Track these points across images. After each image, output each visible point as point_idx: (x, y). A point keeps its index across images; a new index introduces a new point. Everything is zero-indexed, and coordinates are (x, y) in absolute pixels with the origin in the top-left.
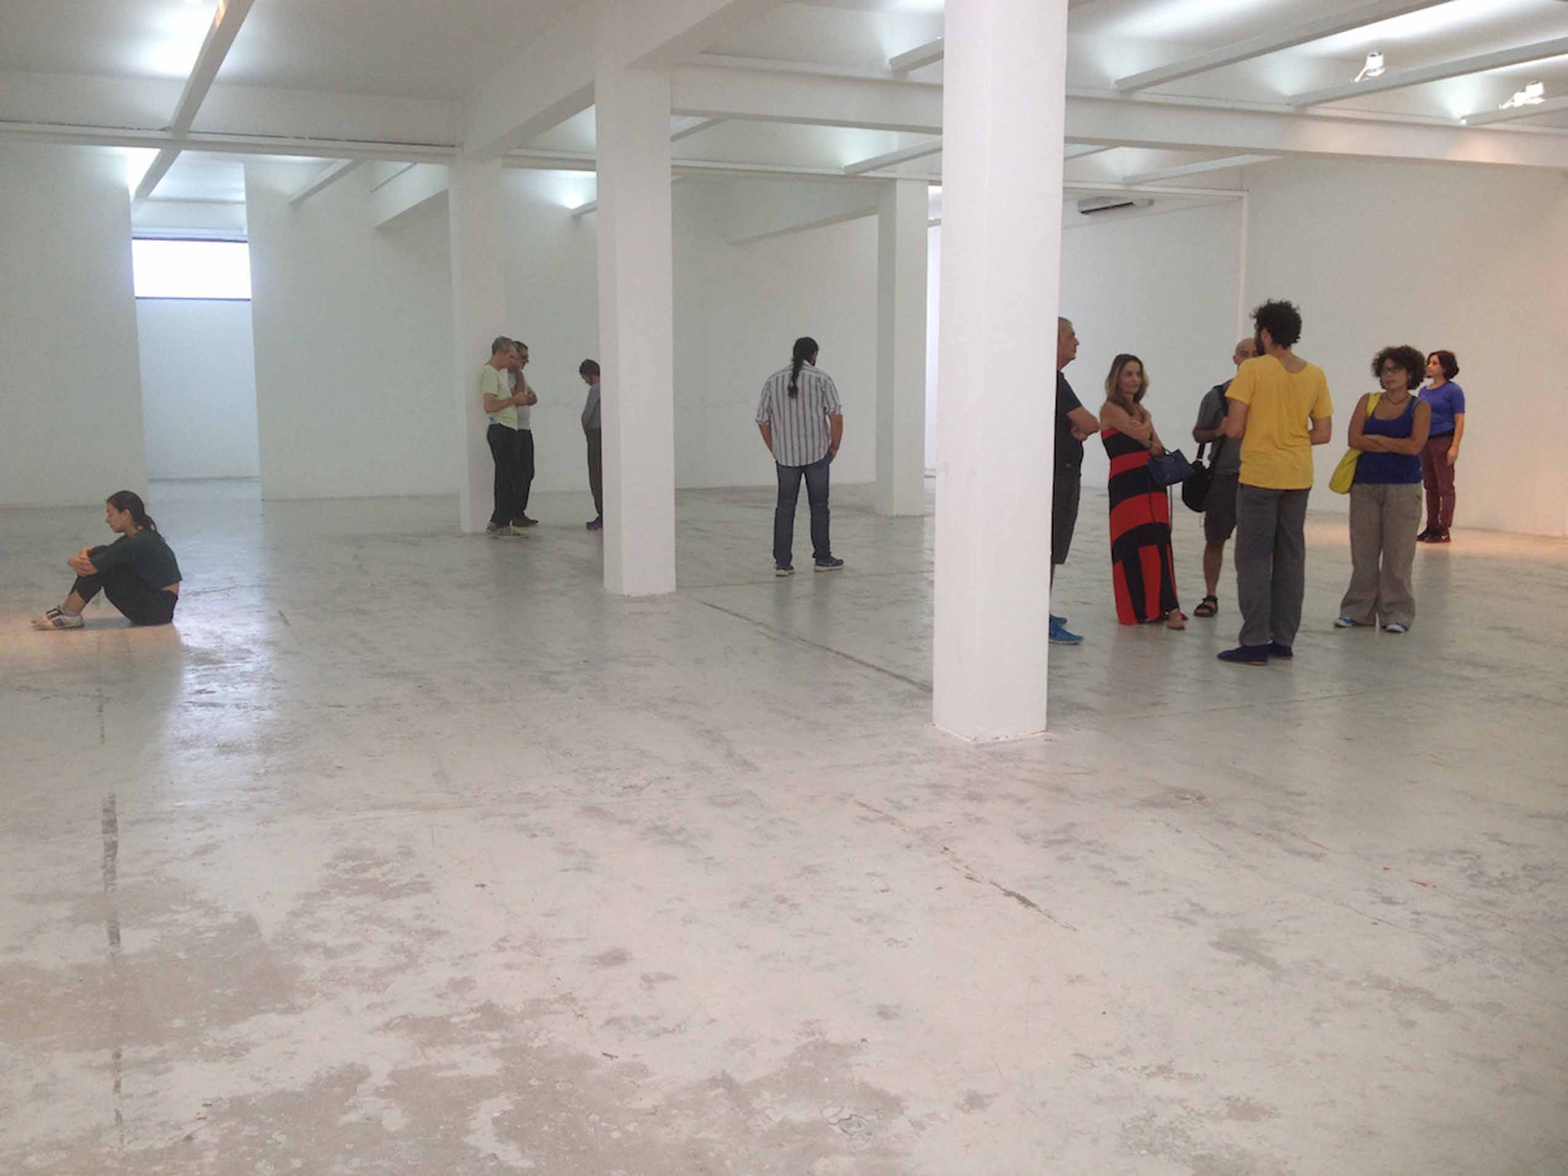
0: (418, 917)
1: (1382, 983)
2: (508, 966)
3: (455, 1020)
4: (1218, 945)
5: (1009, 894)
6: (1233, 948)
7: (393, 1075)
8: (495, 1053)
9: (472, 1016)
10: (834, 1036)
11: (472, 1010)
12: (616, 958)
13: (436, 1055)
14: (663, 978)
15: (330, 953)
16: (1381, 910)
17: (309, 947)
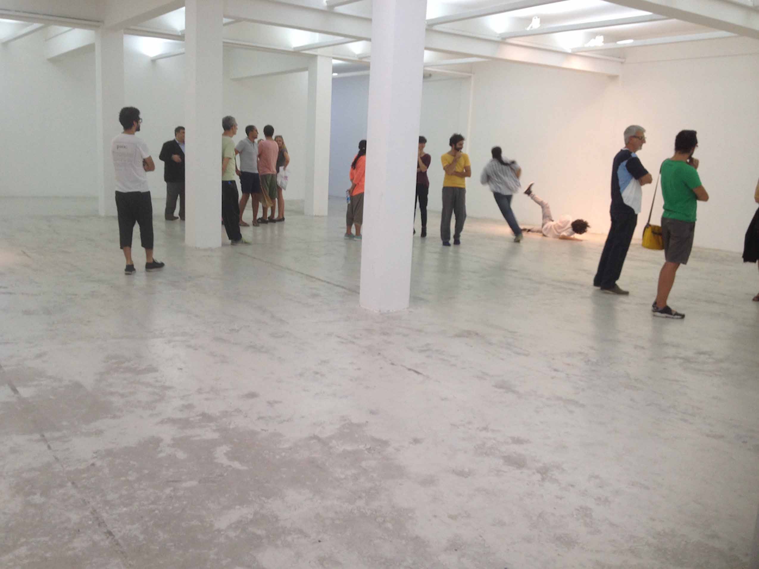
0: (157, 381)
1: (559, 398)
2: (207, 399)
3: (191, 419)
4: (496, 386)
5: (410, 370)
6: (501, 387)
7: (173, 439)
8: (214, 431)
9: (198, 418)
10: (355, 421)
11: (197, 416)
12: (252, 395)
13: (189, 432)
14: (276, 402)
15: (122, 396)
16: (554, 374)
17: (112, 393)
